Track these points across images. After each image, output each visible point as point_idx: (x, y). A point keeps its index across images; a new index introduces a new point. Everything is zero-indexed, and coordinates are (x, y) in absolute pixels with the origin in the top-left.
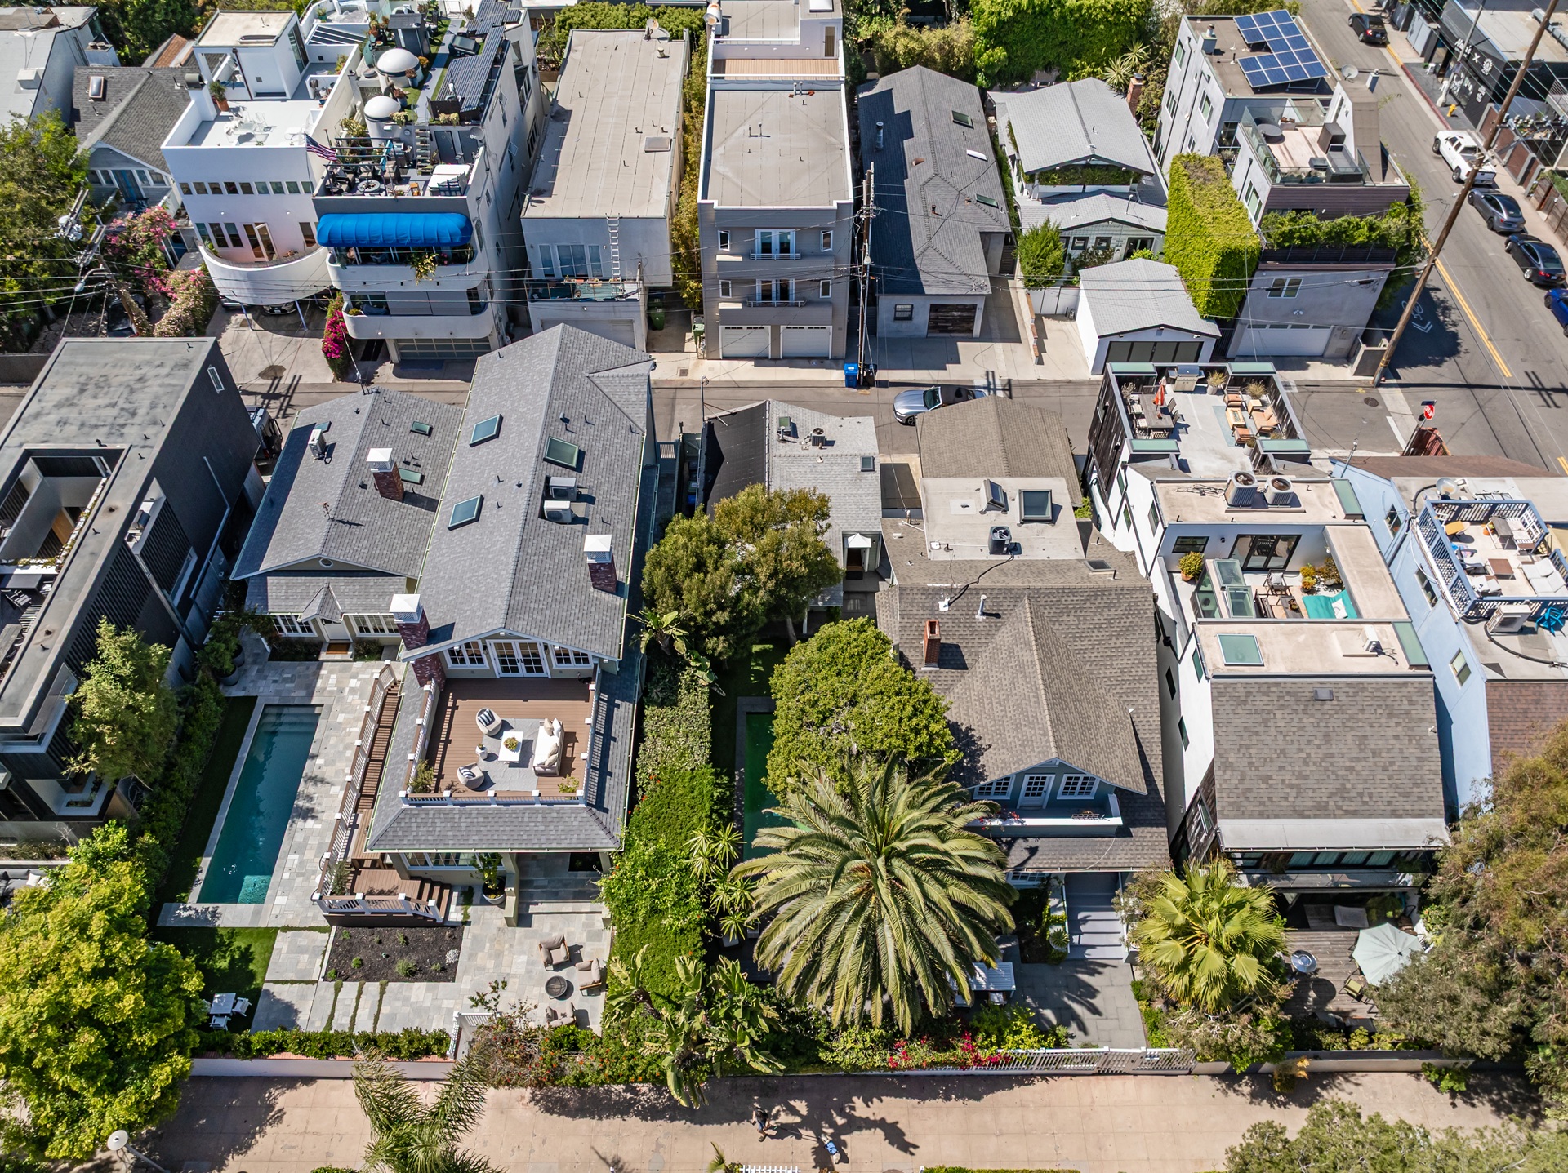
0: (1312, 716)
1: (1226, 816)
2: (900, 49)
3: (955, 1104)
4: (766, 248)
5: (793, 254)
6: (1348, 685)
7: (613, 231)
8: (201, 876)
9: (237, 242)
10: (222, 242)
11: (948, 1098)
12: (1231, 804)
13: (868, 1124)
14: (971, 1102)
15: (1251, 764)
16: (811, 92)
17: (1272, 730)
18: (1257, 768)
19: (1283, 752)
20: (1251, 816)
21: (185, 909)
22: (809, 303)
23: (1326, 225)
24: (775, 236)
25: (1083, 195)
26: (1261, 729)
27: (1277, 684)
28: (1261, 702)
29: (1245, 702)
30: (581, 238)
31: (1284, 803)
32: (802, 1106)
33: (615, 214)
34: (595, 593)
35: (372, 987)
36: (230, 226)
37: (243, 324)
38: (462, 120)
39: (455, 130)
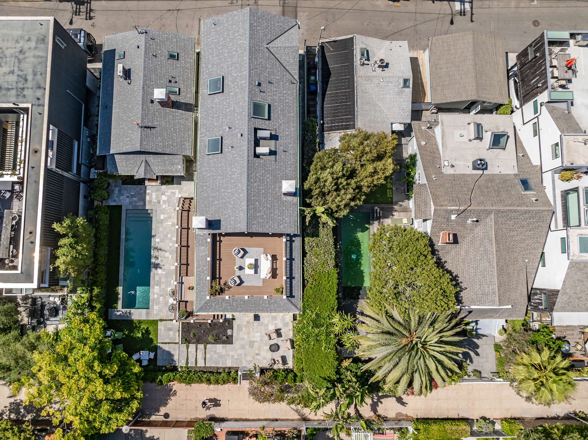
8: (120, 296)
15: (575, 293)
21: (118, 311)
34: (284, 198)
35: (201, 346)
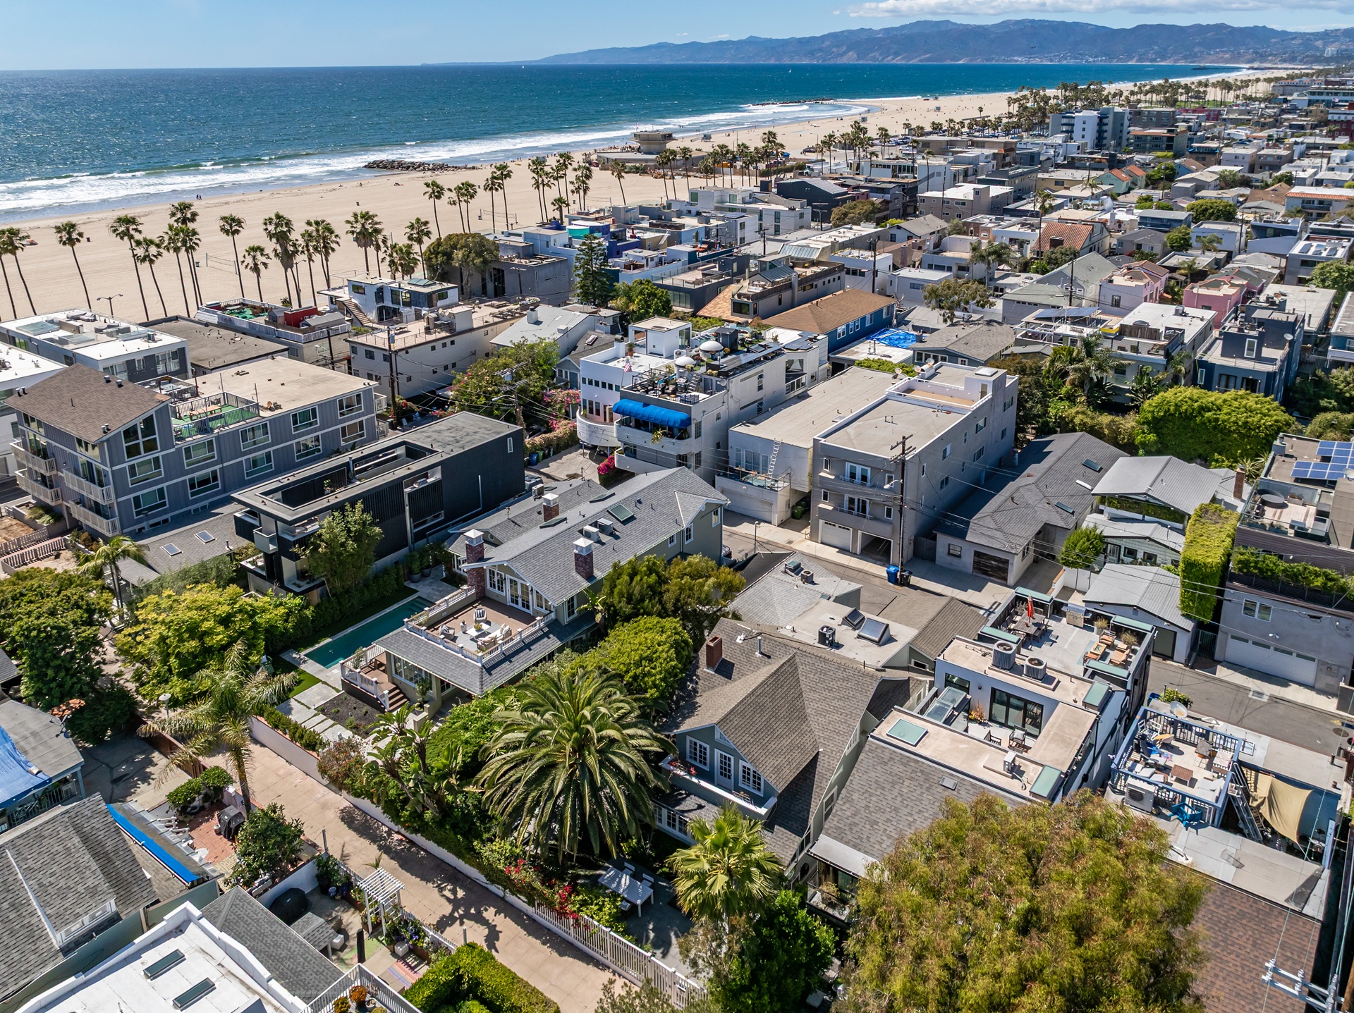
0: (932, 795)
1: (829, 835)
2: (1077, 421)
3: (546, 949)
4: (853, 476)
5: (868, 484)
6: (972, 785)
7: (776, 449)
8: (317, 646)
9: (598, 413)
10: (591, 411)
11: (544, 943)
12: (838, 828)
13: (484, 922)
14: (555, 954)
15: (867, 807)
16: (949, 412)
17: (895, 792)
18: (870, 813)
19: (896, 810)
20: (847, 843)
21: (295, 654)
22: (875, 519)
23: (1283, 565)
24: (859, 470)
25: (1143, 521)
26: (888, 787)
27: (917, 762)
28: (898, 768)
29: (886, 764)
30: (759, 450)
31: (877, 846)
32: (460, 893)
33: (779, 439)
34: (574, 573)
35: (330, 722)
36: (598, 404)
37: (584, 454)
38: (719, 375)
39: (714, 379)
